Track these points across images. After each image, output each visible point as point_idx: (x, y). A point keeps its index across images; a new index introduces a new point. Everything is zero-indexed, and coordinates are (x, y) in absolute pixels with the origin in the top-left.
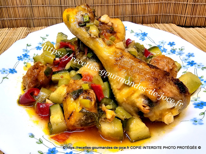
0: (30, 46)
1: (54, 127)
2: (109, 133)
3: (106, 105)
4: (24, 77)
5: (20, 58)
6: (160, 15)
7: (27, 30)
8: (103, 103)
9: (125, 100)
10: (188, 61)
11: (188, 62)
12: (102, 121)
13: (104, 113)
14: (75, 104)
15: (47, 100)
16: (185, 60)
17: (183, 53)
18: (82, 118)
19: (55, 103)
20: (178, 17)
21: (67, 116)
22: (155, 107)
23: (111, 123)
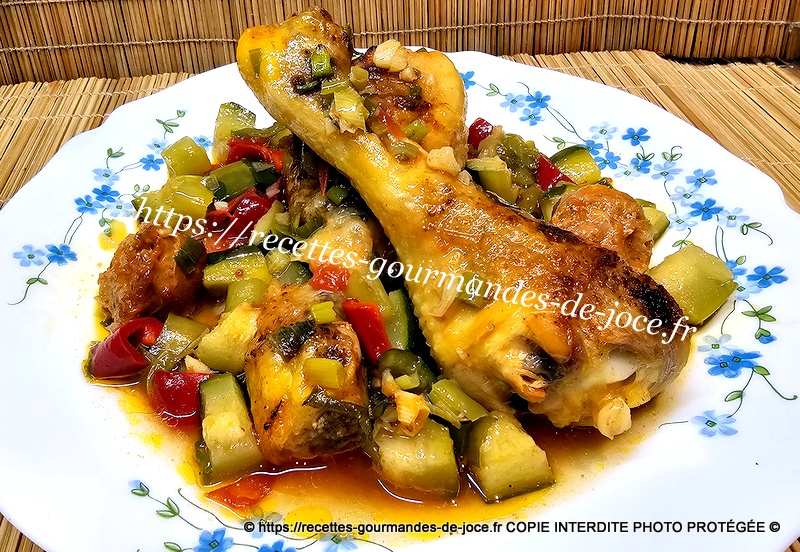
0: (119, 155)
1: (217, 458)
2: (407, 475)
3: (396, 375)
4: (103, 278)
5: (85, 205)
6: (600, 21)
7: (106, 87)
8: (387, 368)
9: (463, 357)
10: (692, 200)
11: (693, 206)
12: (382, 431)
13: (390, 402)
14: (287, 374)
15: (190, 362)
16: (685, 195)
17: (677, 171)
18: (315, 425)
19: (219, 370)
20: (666, 25)
21: (262, 417)
22: (565, 380)
23: (413, 439)
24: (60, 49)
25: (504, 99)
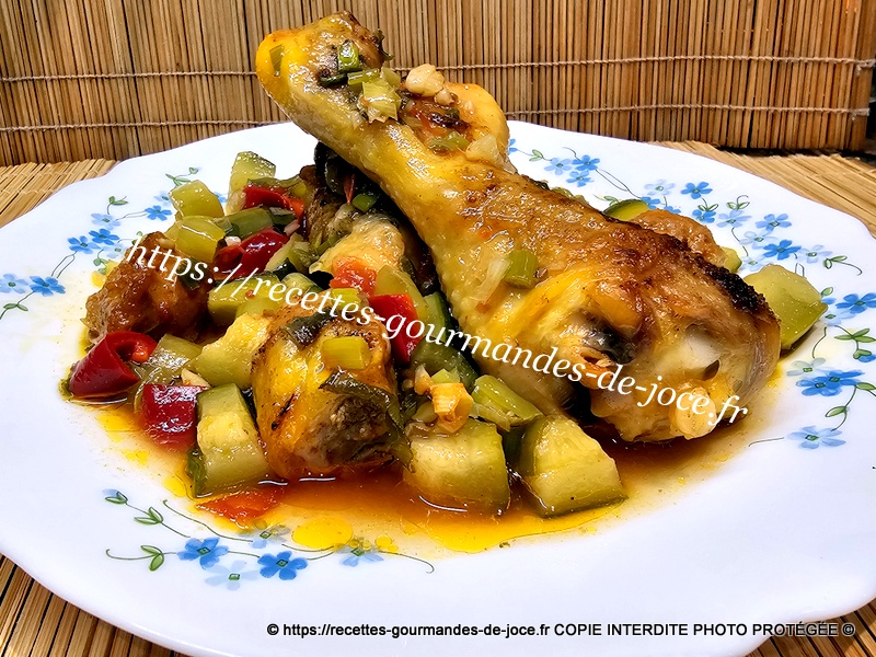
0: (122, 203)
2: (447, 478)
3: (432, 371)
4: (92, 300)
5: (78, 245)
6: (648, 112)
10: (766, 243)
11: (766, 248)
12: (416, 431)
13: (426, 398)
14: (301, 363)
15: (187, 375)
16: (756, 239)
17: (746, 218)
18: (333, 417)
20: (719, 113)
21: (266, 414)
22: (634, 364)
23: (451, 436)
24: (68, 129)
25: (549, 164)
